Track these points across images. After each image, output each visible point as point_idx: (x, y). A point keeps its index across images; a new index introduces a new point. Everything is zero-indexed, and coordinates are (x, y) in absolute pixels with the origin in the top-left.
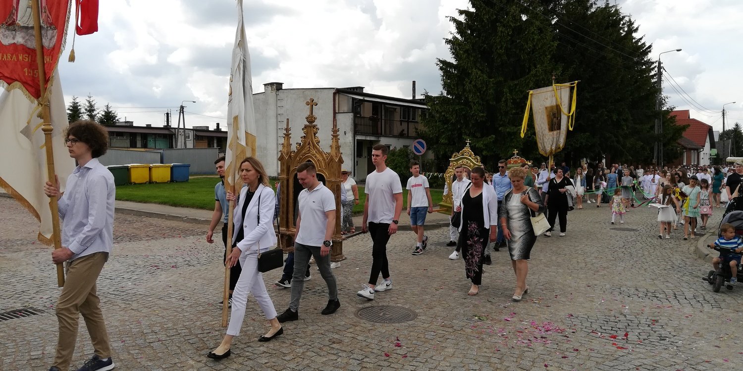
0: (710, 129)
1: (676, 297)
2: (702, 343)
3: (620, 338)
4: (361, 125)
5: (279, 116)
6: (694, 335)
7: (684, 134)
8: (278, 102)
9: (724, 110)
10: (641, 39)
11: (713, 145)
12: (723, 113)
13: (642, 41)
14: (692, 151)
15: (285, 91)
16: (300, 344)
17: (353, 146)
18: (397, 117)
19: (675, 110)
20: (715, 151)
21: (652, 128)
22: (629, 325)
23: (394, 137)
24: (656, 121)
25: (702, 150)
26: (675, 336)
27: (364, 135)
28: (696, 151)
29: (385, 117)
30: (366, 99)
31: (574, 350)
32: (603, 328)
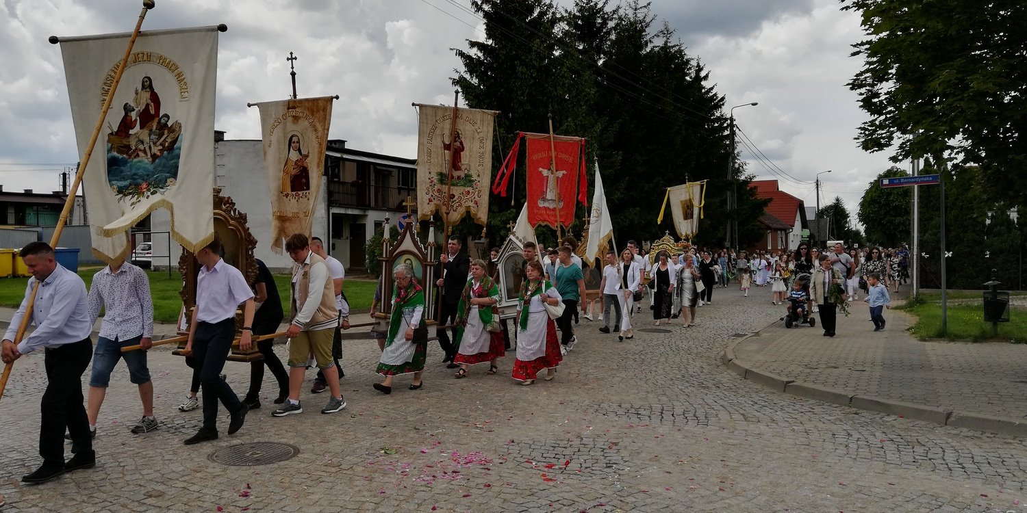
0: (800, 205)
1: (662, 413)
2: (653, 470)
3: (557, 467)
4: (338, 193)
5: (218, 179)
6: (650, 460)
7: (766, 210)
8: (218, 158)
9: (817, 180)
10: (712, 88)
11: (805, 224)
12: (817, 184)
13: (714, 92)
14: (779, 232)
15: (228, 143)
16: (97, 500)
17: (326, 222)
18: (394, 182)
19: (755, 180)
20: (807, 232)
21: (724, 202)
22: (579, 451)
23: (389, 210)
24: (729, 193)
25: (791, 230)
26: (626, 461)
27: (343, 207)
28: (783, 232)
29: (376, 183)
30: (345, 156)
31: (485, 486)
32: (544, 455)
